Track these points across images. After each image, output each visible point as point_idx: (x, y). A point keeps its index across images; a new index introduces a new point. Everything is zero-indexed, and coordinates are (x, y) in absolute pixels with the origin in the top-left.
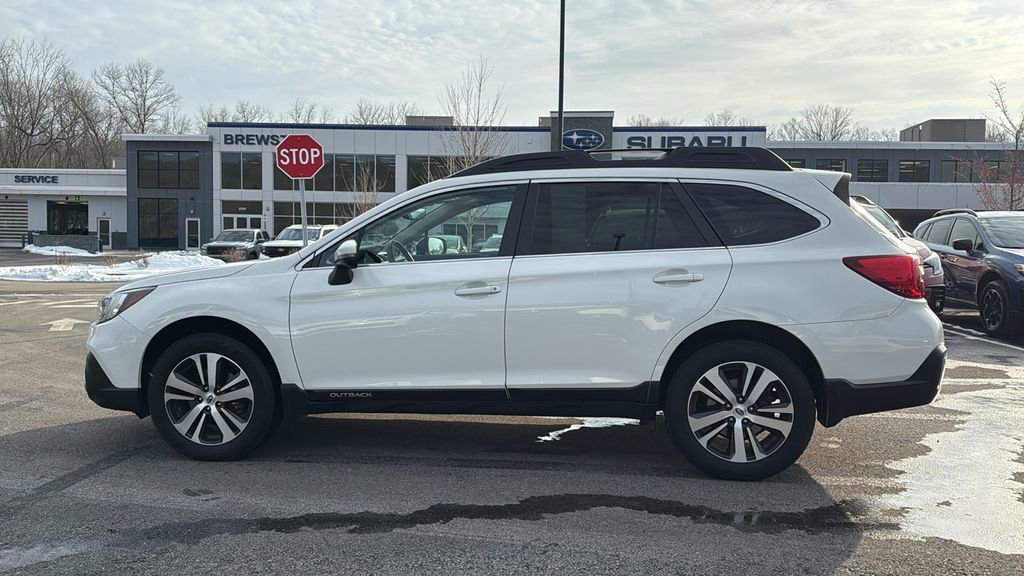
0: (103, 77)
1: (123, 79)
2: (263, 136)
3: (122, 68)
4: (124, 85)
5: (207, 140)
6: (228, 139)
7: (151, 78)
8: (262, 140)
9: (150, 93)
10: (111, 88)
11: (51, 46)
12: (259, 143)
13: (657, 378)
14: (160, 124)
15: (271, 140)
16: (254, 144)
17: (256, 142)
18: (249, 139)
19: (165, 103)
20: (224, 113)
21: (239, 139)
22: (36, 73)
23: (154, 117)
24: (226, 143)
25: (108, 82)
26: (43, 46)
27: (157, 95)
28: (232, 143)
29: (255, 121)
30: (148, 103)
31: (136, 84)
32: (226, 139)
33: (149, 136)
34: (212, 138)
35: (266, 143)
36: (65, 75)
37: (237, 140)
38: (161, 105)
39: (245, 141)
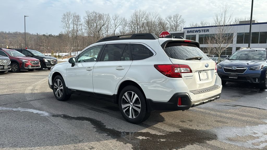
0: (168, 19)
1: (172, 19)
2: (197, 30)
3: (172, 16)
4: (172, 20)
5: (183, 32)
6: (188, 32)
7: (179, 18)
8: (197, 31)
9: (178, 21)
10: (169, 21)
11: (157, 13)
12: (196, 32)
13: (116, 93)
14: (180, 29)
15: (199, 31)
16: (194, 33)
17: (195, 32)
18: (193, 32)
19: (182, 23)
20: (196, 25)
21: (191, 32)
22: (153, 20)
23: (179, 27)
24: (187, 33)
25: (169, 20)
26: (155, 13)
27: (180, 22)
28: (189, 33)
29: (205, 26)
30: (178, 24)
31: (175, 20)
32: (187, 32)
33: (177, 32)
34: (184, 32)
35: (197, 32)
36: (160, 19)
37: (190, 32)
38: (180, 24)
39: (192, 32)
